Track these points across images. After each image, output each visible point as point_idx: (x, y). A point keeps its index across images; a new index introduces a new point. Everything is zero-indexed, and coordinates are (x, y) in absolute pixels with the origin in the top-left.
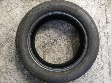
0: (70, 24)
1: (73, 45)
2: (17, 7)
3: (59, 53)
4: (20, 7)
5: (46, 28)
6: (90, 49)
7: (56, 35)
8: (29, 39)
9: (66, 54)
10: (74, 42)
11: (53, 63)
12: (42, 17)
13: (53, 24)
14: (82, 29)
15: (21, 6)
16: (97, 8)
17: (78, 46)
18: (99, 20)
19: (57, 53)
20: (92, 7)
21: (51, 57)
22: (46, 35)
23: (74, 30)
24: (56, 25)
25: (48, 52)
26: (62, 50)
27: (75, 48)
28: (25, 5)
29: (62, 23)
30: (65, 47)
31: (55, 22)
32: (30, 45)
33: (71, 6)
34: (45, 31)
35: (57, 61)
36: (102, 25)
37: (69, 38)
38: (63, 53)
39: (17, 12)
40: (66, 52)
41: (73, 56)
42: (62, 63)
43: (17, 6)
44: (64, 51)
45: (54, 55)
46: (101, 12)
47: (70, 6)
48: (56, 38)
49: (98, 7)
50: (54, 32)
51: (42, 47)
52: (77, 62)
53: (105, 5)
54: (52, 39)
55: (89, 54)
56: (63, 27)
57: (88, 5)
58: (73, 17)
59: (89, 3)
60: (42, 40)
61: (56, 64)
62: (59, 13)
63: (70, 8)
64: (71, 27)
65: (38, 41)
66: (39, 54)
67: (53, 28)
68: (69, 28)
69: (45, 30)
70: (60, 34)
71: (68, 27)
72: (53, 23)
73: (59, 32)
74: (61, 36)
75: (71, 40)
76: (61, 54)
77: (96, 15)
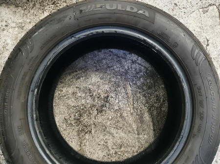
0: (139, 55)
1: (152, 107)
2: (4, 27)
3: (119, 131)
4: (12, 27)
5: (80, 72)
6: (202, 118)
7: (107, 87)
8: (34, 108)
9: (136, 132)
10: (153, 99)
11: (106, 160)
12: (63, 44)
13: (98, 61)
14: (172, 65)
15: (13, 25)
16: (198, 13)
17: (165, 109)
18: (208, 41)
19: (113, 131)
20: (186, 11)
21: (99, 145)
22: (80, 88)
23: (150, 71)
24: (104, 62)
25: (90, 132)
26: (126, 124)
27: (159, 114)
28: (25, 22)
29: (119, 57)
30: (132, 114)
31: (101, 54)
32: (35, 122)
33: (135, 10)
34: (79, 80)
35: (116, 153)
36: (216, 53)
37: (140, 92)
38: (129, 132)
39: (6, 40)
40: (135, 129)
41: (155, 134)
42: (130, 156)
43: (4, 25)
44: (130, 125)
45: (107, 137)
46: (210, 22)
47: (132, 8)
48: (106, 95)
49: (201, 10)
50: (101, 79)
51: (75, 119)
52: (168, 157)
53: (217, 4)
54: (98, 97)
55: (199, 131)
56: (123, 67)
57: (177, 7)
58: (145, 38)
59: (178, 4)
60: (72, 102)
61: (114, 160)
62: (106, 30)
63: (135, 15)
64: (142, 64)
65: (62, 107)
66: (67, 140)
67: (97, 70)
68: (138, 67)
69: (79, 78)
70: (115, 83)
71: (134, 66)
72: (96, 58)
73: (113, 80)
74: (119, 89)
75: (144, 96)
76: (123, 134)
77: (199, 30)
